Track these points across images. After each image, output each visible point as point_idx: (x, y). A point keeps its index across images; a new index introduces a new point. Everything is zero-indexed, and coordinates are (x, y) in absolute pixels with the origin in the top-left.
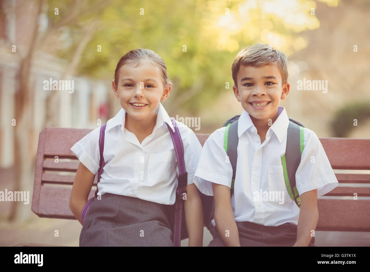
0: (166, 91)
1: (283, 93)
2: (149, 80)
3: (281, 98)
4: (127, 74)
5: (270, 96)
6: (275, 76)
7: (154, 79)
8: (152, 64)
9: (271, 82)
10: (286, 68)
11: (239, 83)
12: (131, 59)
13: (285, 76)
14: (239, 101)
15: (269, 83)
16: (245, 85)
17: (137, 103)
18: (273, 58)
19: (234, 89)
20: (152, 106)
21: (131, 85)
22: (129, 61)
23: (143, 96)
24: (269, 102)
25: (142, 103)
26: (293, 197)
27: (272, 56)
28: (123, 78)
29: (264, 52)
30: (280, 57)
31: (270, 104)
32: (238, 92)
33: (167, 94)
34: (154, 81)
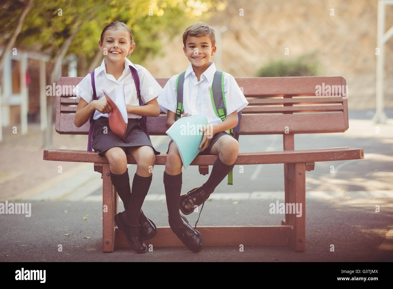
0: (131, 48)
1: (212, 52)
2: (122, 39)
3: (212, 55)
4: (109, 34)
5: (204, 54)
6: (207, 42)
7: (126, 38)
8: (124, 30)
9: (205, 46)
10: (215, 38)
11: (187, 46)
12: (112, 26)
13: (213, 43)
14: (187, 56)
15: (204, 46)
16: (190, 47)
17: (115, 51)
18: (207, 32)
19: (184, 49)
20: (123, 54)
21: (111, 41)
22: (111, 27)
23: (118, 47)
24: (204, 57)
25: (118, 52)
26: (218, 115)
27: (206, 31)
28: (107, 37)
29: (202, 28)
30: (211, 32)
31: (204, 58)
32: (186, 51)
33: (132, 50)
34: (125, 39)
